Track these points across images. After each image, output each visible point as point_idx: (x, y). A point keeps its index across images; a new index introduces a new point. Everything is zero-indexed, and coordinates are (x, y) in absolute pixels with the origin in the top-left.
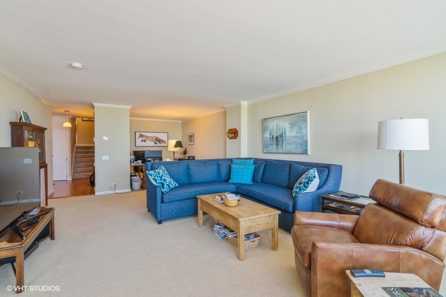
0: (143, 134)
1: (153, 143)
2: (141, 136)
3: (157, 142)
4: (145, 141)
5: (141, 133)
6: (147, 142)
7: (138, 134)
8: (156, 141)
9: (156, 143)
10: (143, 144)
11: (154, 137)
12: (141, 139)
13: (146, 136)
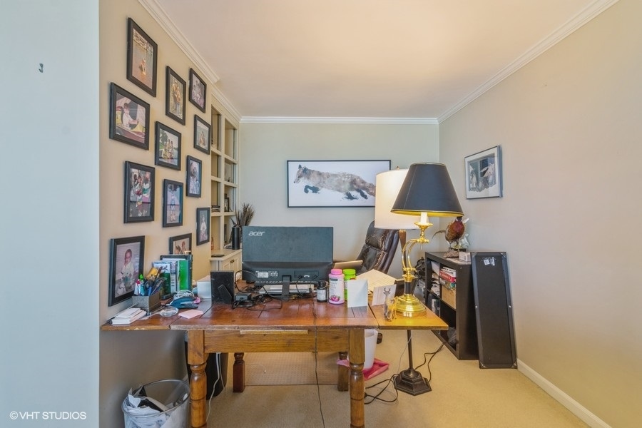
0: (310, 166)
1: (342, 195)
2: (305, 173)
3: (354, 193)
4: (315, 190)
5: (304, 165)
6: (323, 191)
7: (294, 168)
8: (352, 189)
9: (350, 197)
10: (311, 199)
11: (344, 175)
12: (304, 182)
13: (320, 174)
